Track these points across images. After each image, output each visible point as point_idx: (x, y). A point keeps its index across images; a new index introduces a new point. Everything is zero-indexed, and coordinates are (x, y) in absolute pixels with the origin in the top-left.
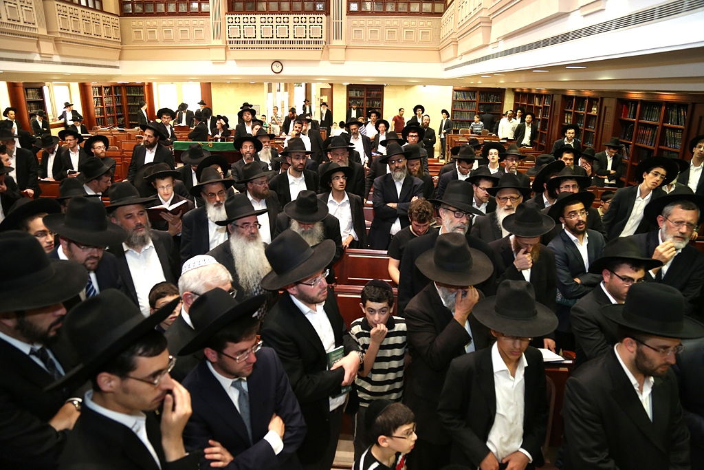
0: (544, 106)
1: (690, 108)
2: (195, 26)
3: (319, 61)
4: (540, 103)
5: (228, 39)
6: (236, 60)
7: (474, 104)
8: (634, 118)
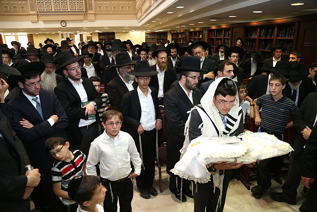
0: (183, 38)
1: (231, 30)
2: (20, 4)
3: (83, 20)
4: (181, 37)
5: (38, 11)
6: (43, 21)
7: (155, 39)
8: (214, 37)
